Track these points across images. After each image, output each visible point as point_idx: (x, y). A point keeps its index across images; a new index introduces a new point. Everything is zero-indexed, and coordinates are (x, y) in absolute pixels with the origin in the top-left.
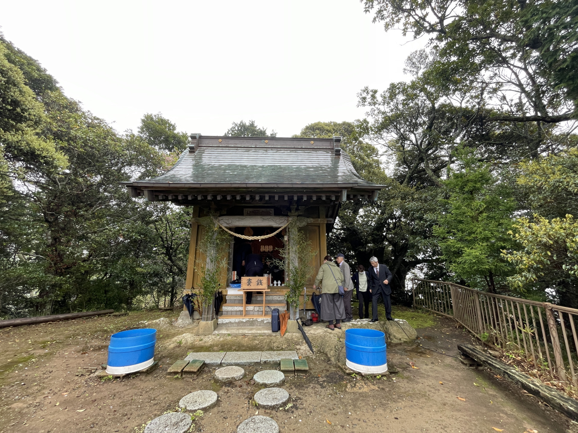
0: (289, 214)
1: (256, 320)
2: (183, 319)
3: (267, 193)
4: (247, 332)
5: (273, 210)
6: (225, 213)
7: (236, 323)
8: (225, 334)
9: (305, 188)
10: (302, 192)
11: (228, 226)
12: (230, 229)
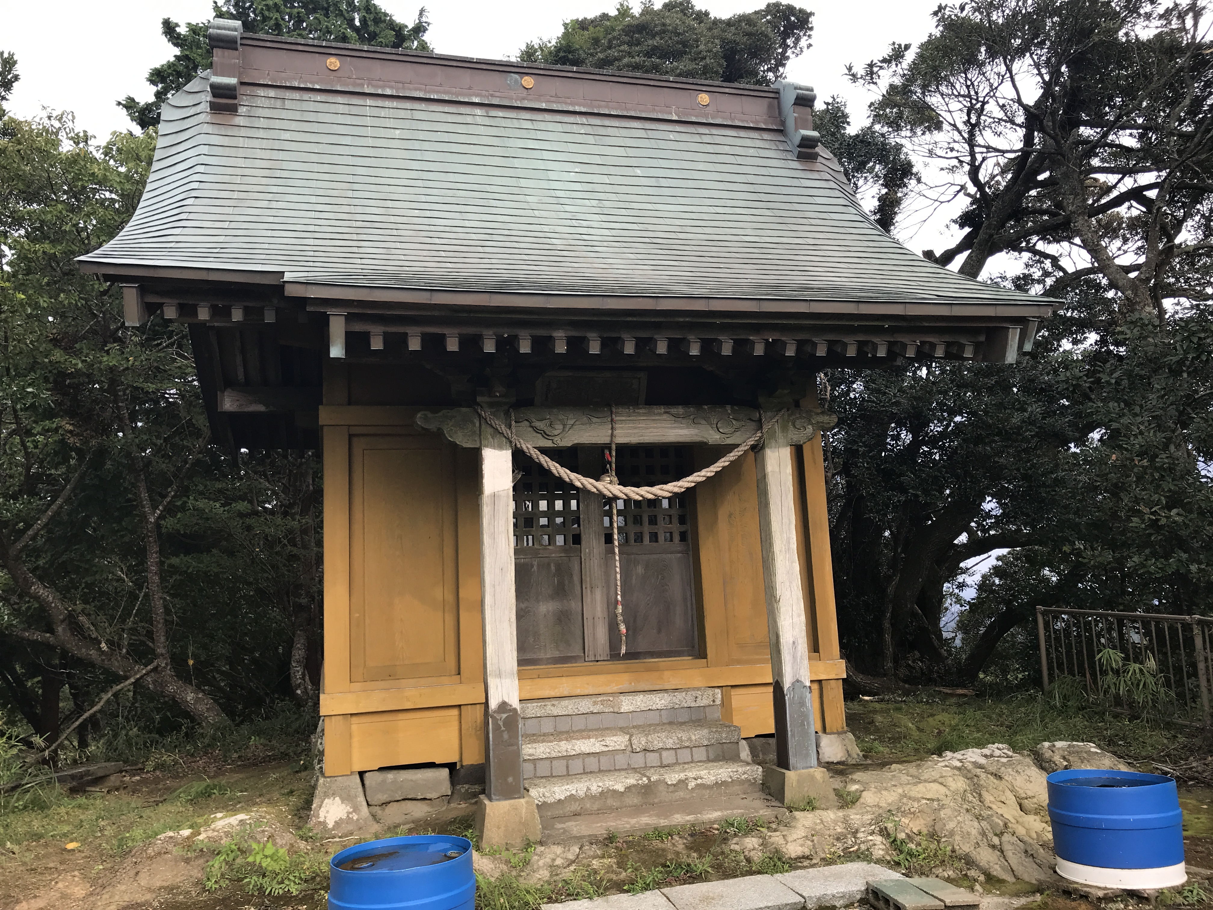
1: (662, 782)
5: (643, 375)
7: (595, 797)
11: (548, 444)
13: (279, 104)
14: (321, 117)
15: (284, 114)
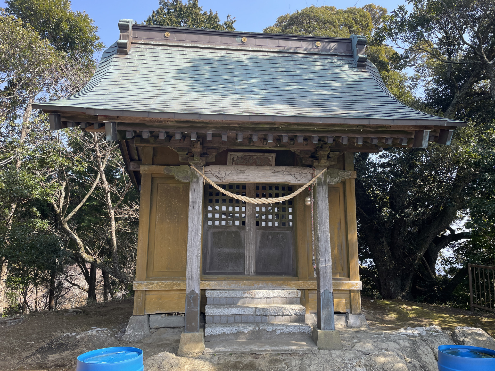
0: (315, 164)
1: (265, 330)
2: (134, 329)
3: (301, 131)
4: (257, 349)
5: (274, 155)
6: (214, 160)
7: (233, 334)
8: (225, 353)
9: (364, 126)
10: (359, 132)
11: (219, 181)
12: (224, 187)
13: (144, 50)
14: (160, 55)
15: (145, 54)
